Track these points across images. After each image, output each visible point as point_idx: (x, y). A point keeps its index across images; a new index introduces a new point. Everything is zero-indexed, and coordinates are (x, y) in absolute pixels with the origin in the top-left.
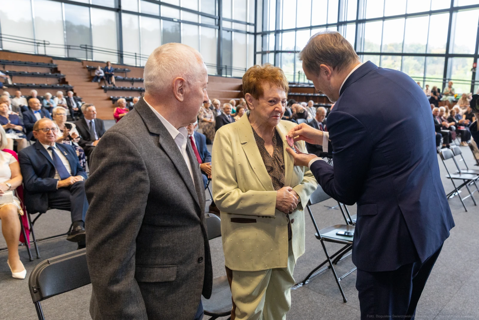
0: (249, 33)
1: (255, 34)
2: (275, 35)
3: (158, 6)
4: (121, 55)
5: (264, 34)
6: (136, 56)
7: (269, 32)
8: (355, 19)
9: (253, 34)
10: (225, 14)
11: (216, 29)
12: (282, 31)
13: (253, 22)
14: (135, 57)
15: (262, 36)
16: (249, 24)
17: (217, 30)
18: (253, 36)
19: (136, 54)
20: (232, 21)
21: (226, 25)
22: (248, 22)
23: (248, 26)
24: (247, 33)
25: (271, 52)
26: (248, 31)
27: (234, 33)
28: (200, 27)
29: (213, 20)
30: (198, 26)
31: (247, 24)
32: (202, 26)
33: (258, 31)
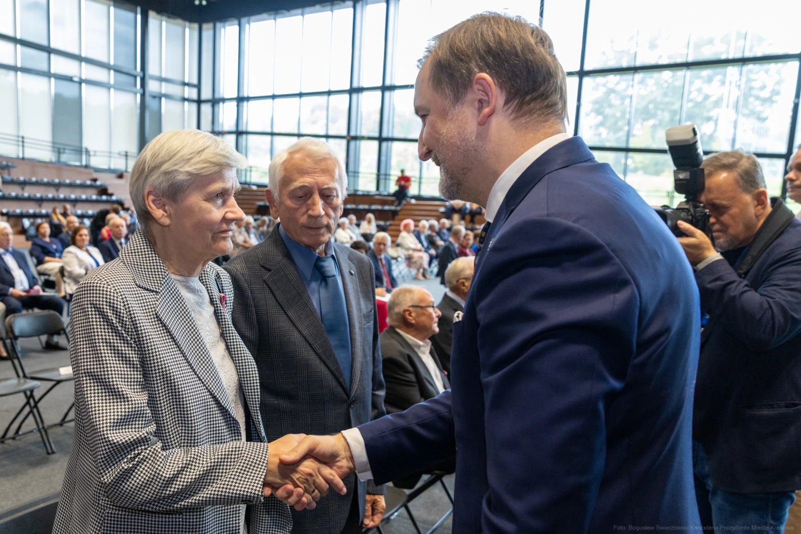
0: (188, 100)
1: (199, 102)
2: (238, 106)
3: (46, 55)
5: (215, 102)
6: (24, 141)
7: (224, 100)
8: (380, 84)
9: (194, 101)
10: (152, 69)
11: (136, 93)
12: (248, 99)
13: (195, 81)
14: (21, 143)
15: (213, 106)
16: (189, 85)
17: (139, 96)
18: (194, 106)
20: (161, 80)
21: (153, 86)
22: (186, 81)
23: (186, 88)
24: (184, 99)
25: (230, 133)
26: (186, 96)
27: (163, 99)
28: (112, 90)
29: (131, 79)
30: (109, 88)
31: (185, 84)
32: (115, 89)
33: (203, 97)
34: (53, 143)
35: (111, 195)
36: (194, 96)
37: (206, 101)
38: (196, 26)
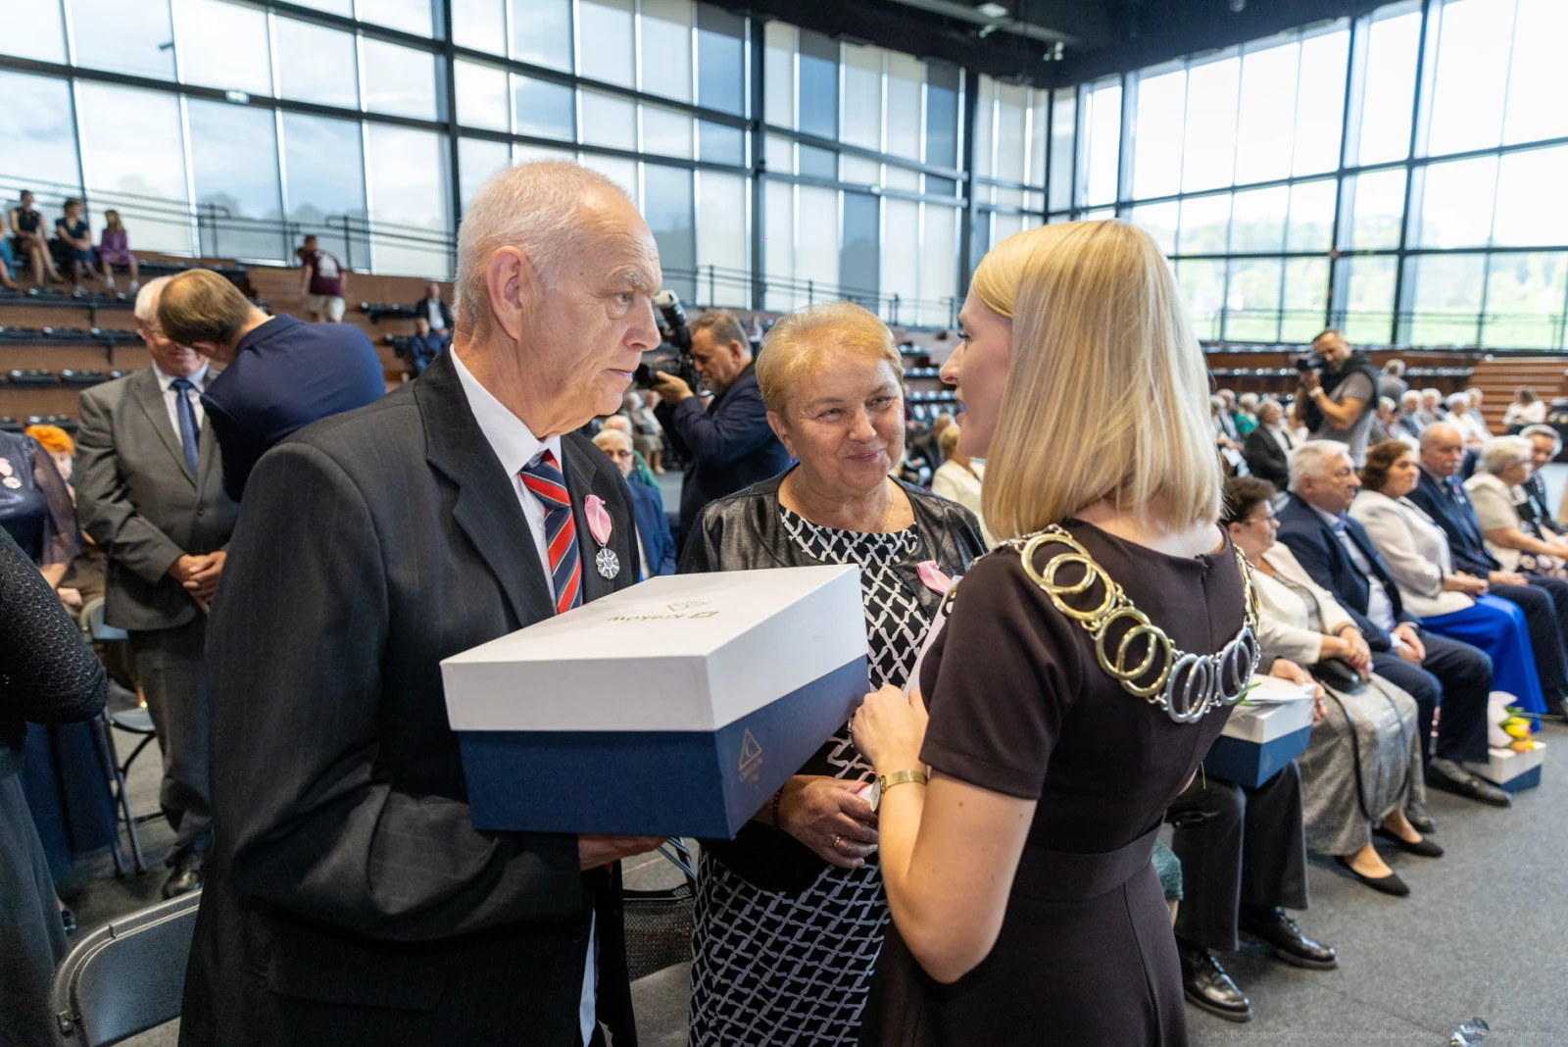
0: (1028, 213)
1: (1046, 215)
3: (829, 156)
4: (759, 288)
5: (1075, 213)
6: (811, 290)
7: (1089, 209)
9: (1038, 214)
10: (980, 169)
11: (954, 207)
13: (1040, 182)
14: (807, 293)
16: (1032, 189)
17: (959, 212)
19: (811, 283)
20: (989, 182)
21: (980, 195)
22: (1027, 182)
23: (1027, 194)
24: (1022, 212)
26: (1026, 206)
27: (993, 216)
28: (922, 205)
29: (947, 186)
30: (917, 202)
31: (1023, 188)
32: (928, 203)
33: (1054, 207)
34: (841, 287)
35: (936, 367)
37: (1058, 213)
38: (1044, 95)
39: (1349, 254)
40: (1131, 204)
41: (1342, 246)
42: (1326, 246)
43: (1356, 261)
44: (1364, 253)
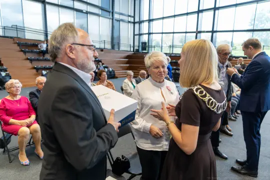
1: (134, 23)
2: (149, 23)
4: (46, 34)
5: (140, 22)
7: (143, 21)
9: (132, 23)
13: (133, 15)
15: (139, 24)
16: (129, 16)
17: (111, 20)
18: (133, 24)
20: (120, 14)
21: (116, 16)
24: (129, 22)
25: (146, 34)
26: (129, 20)
27: (121, 22)
28: (100, 17)
33: (136, 21)
36: (132, 20)
37: (137, 23)
39: (200, 32)
40: (152, 20)
41: (199, 30)
42: (195, 30)
43: (202, 34)
44: (204, 32)
